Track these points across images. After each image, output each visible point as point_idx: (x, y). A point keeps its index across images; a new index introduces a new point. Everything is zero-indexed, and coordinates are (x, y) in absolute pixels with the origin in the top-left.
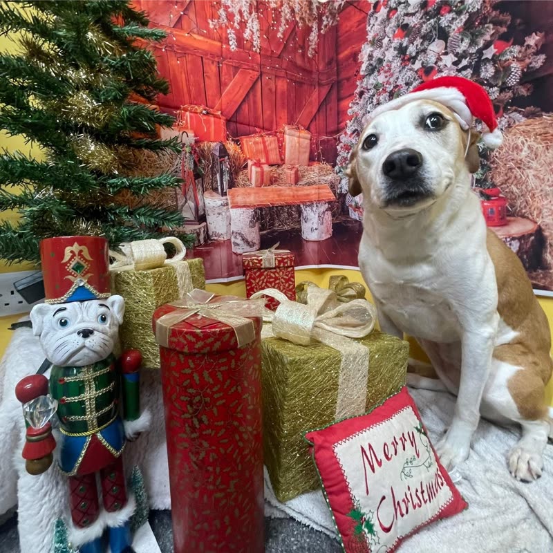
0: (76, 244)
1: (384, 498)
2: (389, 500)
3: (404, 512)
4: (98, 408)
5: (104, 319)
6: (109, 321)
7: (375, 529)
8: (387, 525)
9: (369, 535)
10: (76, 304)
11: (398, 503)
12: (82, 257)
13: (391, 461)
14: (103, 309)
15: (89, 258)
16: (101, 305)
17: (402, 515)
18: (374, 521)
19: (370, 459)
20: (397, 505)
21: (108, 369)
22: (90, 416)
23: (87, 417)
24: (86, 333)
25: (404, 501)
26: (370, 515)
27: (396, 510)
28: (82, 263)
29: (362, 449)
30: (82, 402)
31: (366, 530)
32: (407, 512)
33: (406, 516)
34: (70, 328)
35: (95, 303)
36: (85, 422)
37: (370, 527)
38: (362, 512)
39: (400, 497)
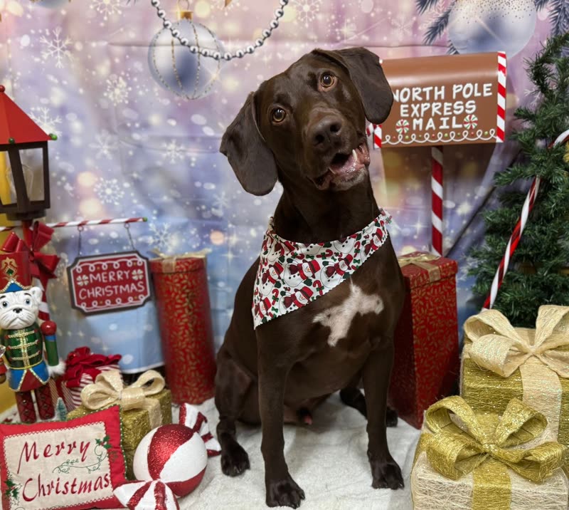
0: (8, 258)
1: (31, 480)
2: (35, 482)
3: (46, 493)
4: (29, 353)
5: (28, 302)
6: (31, 303)
7: (18, 495)
8: (28, 496)
9: (13, 498)
10: (11, 293)
11: (43, 486)
12: (12, 265)
13: (47, 458)
14: (27, 296)
15: (16, 266)
16: (26, 294)
17: (44, 495)
18: (20, 491)
19: (29, 453)
20: (41, 487)
21: (33, 332)
22: (26, 358)
23: (23, 358)
24: (18, 310)
25: (48, 486)
26: (18, 487)
27: (40, 490)
28: (12, 269)
29: (26, 445)
30: (19, 350)
31: (12, 494)
32: (49, 494)
33: (47, 496)
34: (8, 308)
35: (22, 292)
36: (22, 362)
37: (15, 494)
38: (14, 482)
39: (45, 482)
